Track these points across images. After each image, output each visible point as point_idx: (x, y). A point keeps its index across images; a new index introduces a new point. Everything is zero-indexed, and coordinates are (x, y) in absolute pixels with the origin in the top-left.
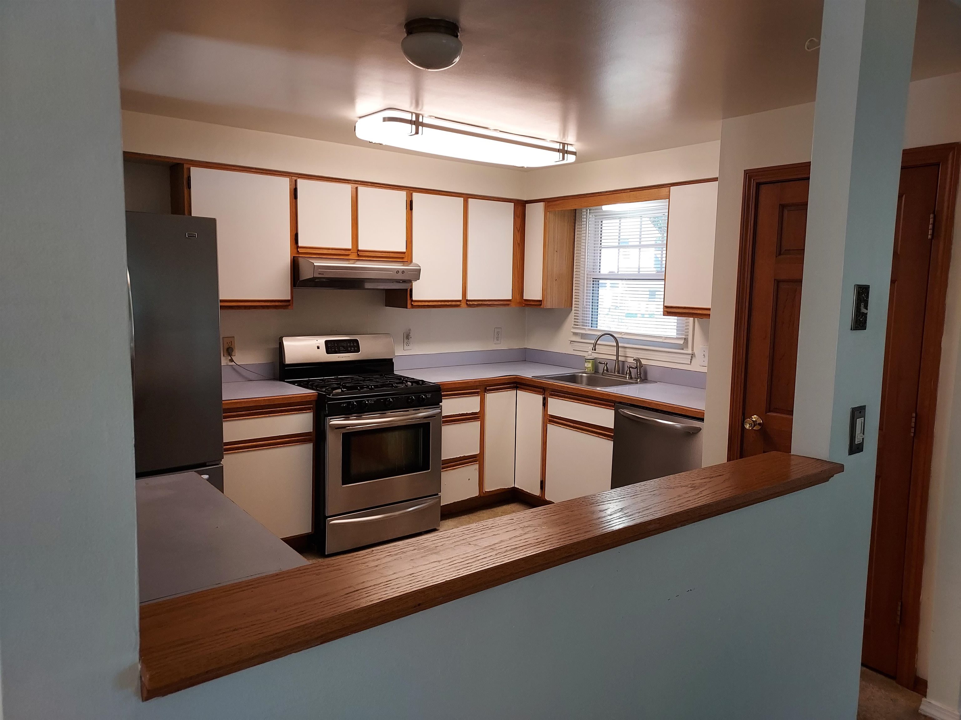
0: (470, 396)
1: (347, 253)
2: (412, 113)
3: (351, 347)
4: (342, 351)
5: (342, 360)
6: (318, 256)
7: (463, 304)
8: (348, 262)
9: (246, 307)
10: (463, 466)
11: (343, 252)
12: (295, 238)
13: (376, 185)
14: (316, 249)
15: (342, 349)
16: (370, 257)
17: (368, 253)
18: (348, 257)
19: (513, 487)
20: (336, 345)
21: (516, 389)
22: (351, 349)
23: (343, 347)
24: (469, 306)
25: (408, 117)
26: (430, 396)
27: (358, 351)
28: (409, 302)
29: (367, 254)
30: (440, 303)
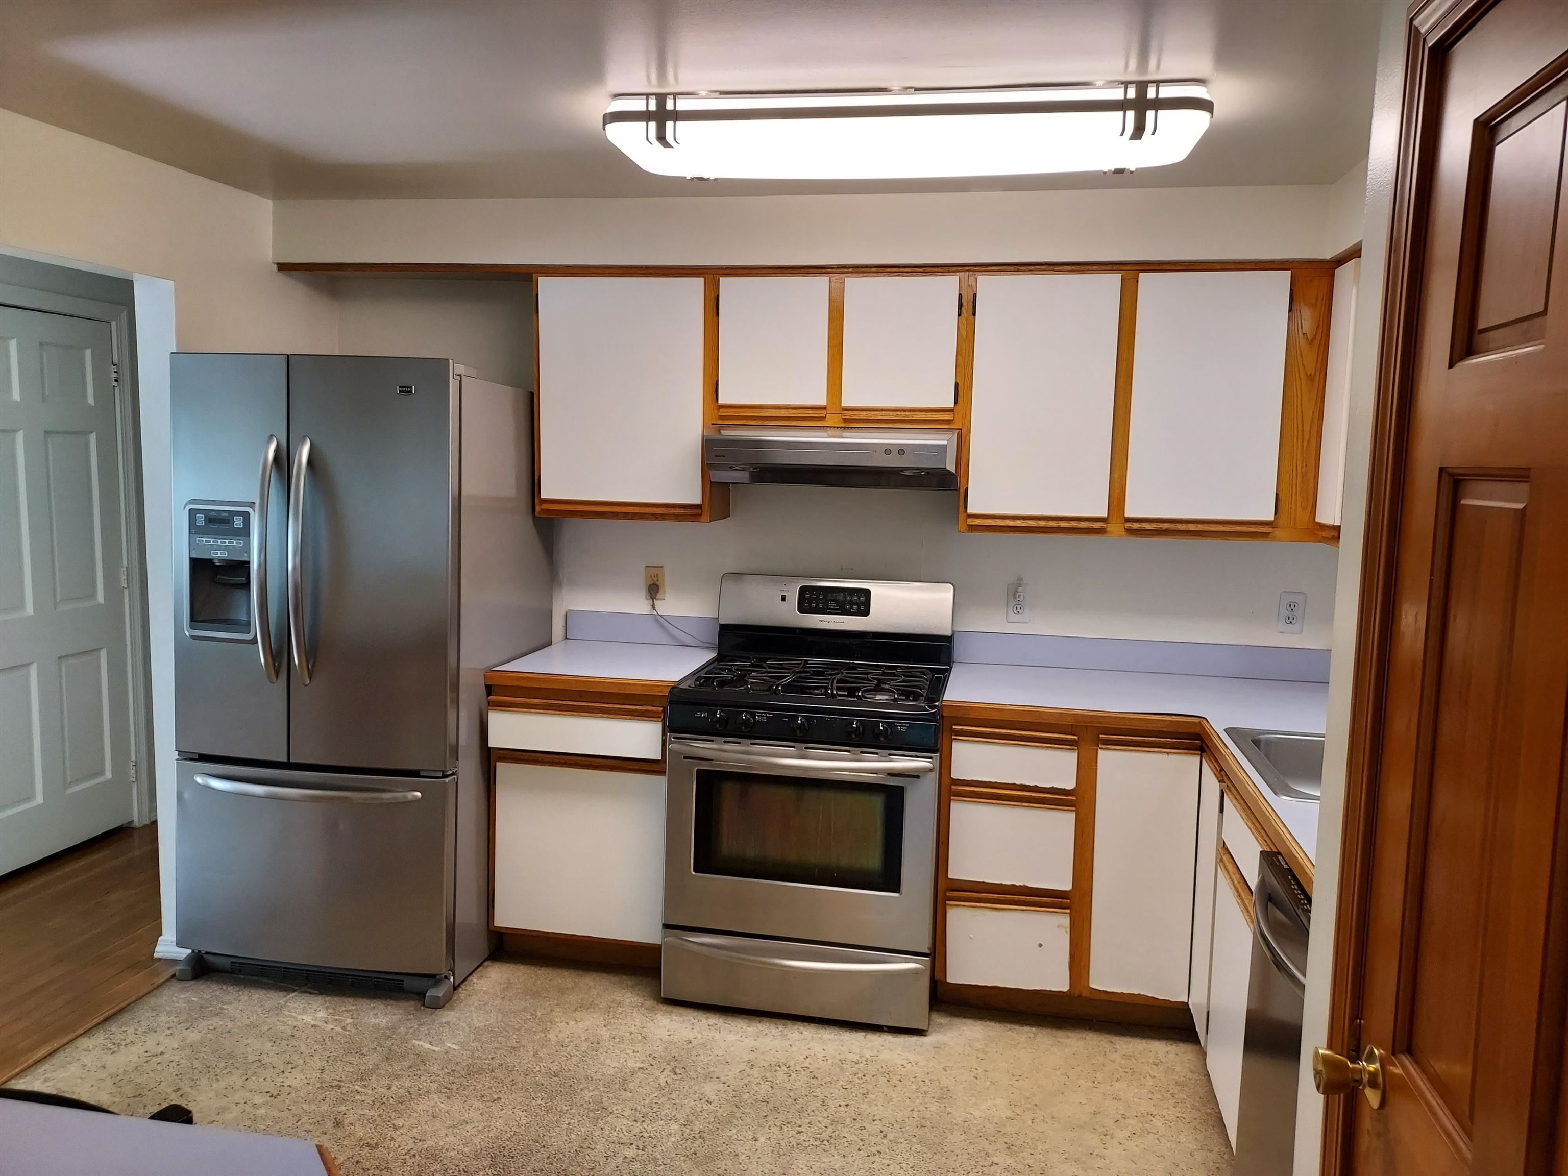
0: (1047, 747)
1: (821, 413)
2: (647, 95)
3: (852, 603)
4: (832, 609)
5: (828, 628)
6: (760, 423)
7: (1115, 528)
8: (825, 434)
9: (626, 516)
10: (1023, 910)
11: (811, 413)
12: (712, 387)
13: (889, 270)
14: (753, 410)
15: (833, 605)
16: (873, 421)
17: (865, 413)
18: (821, 422)
19: (1183, 1003)
20: (821, 597)
21: (1199, 753)
22: (852, 608)
23: (836, 601)
24: (1131, 532)
25: (638, 105)
26: (904, 729)
27: (866, 613)
28: (962, 517)
29: (863, 415)
30: (1042, 523)
